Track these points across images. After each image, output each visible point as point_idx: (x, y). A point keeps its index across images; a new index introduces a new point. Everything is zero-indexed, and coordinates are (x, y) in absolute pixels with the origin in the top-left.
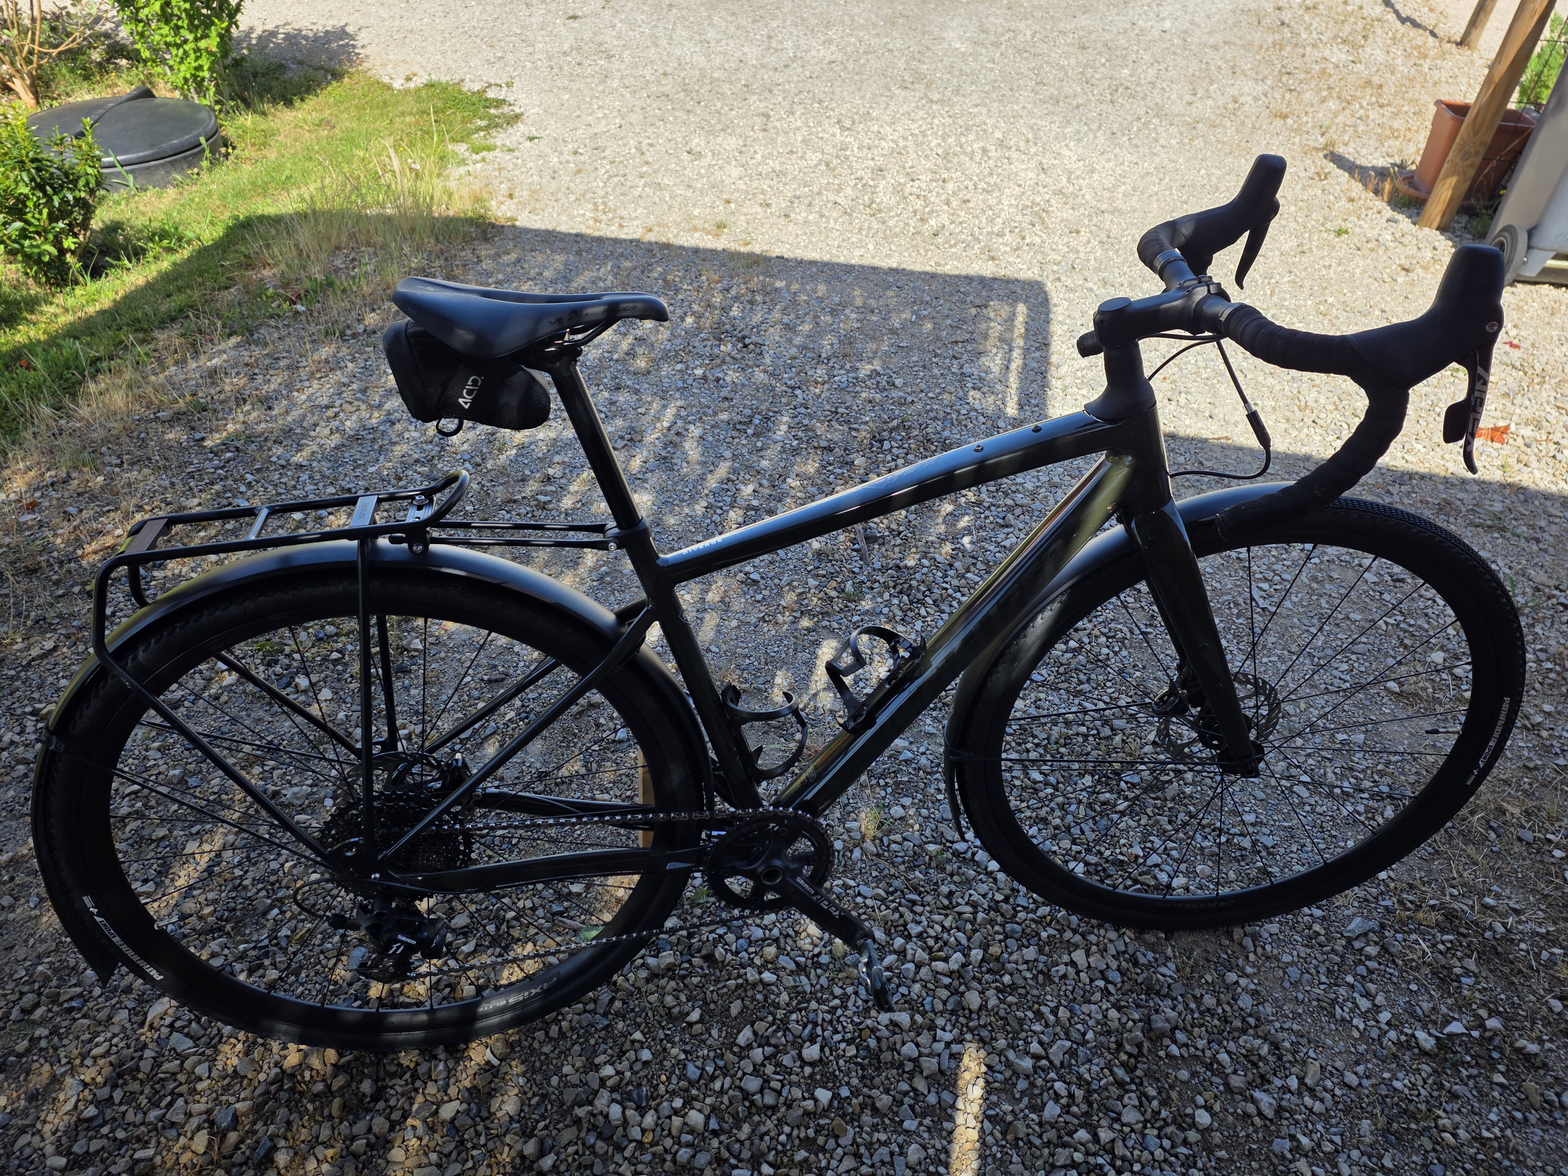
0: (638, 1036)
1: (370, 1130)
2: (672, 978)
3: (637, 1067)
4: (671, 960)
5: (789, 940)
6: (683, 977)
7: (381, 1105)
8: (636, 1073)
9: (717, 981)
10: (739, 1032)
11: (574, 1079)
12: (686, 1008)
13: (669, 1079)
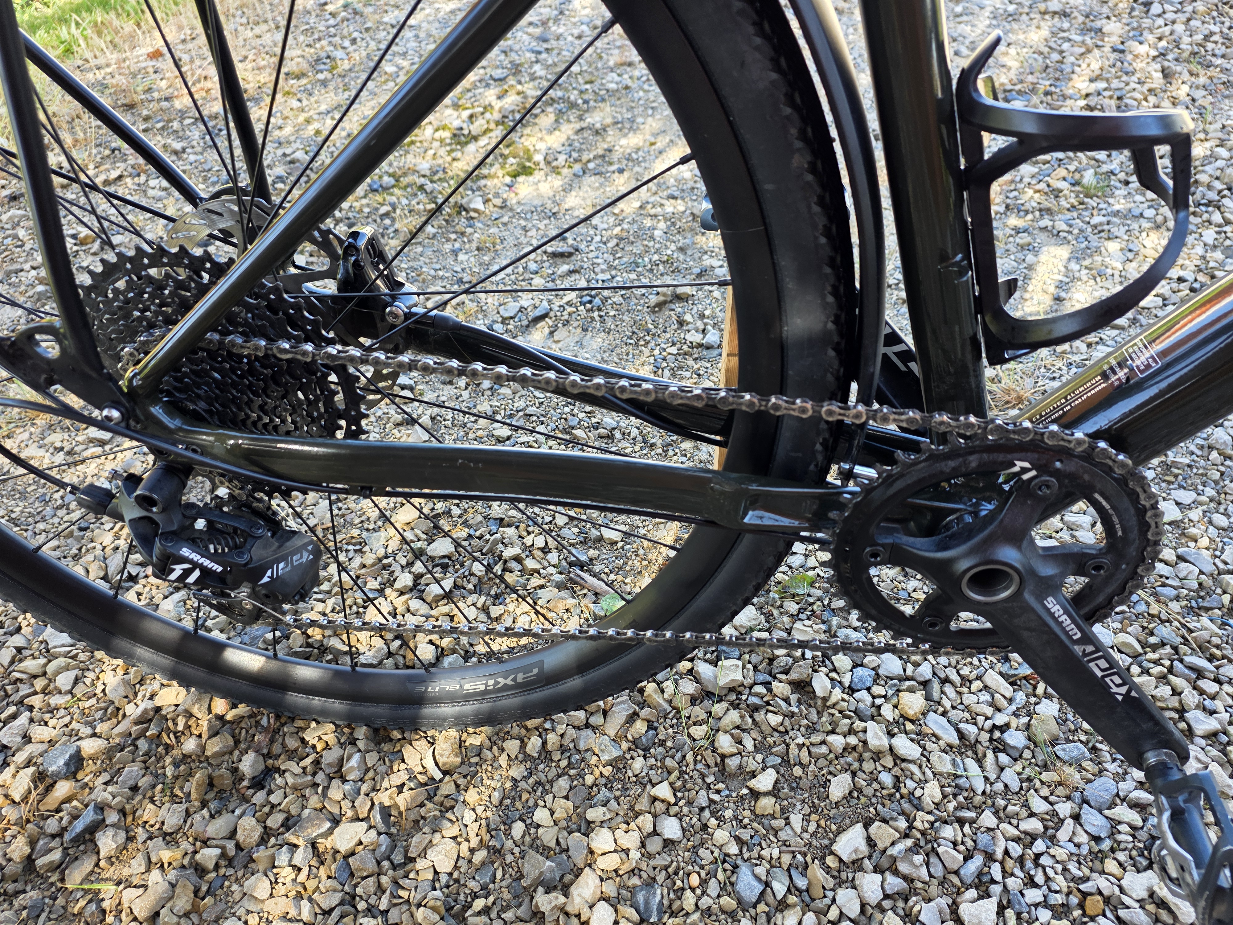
0: (663, 791)
1: (233, 834)
2: (735, 706)
3: (655, 845)
4: (737, 676)
5: (948, 688)
6: (756, 709)
7: (259, 797)
8: (650, 856)
9: (812, 729)
10: (840, 831)
11: (548, 836)
12: (752, 765)
13: (704, 883)
